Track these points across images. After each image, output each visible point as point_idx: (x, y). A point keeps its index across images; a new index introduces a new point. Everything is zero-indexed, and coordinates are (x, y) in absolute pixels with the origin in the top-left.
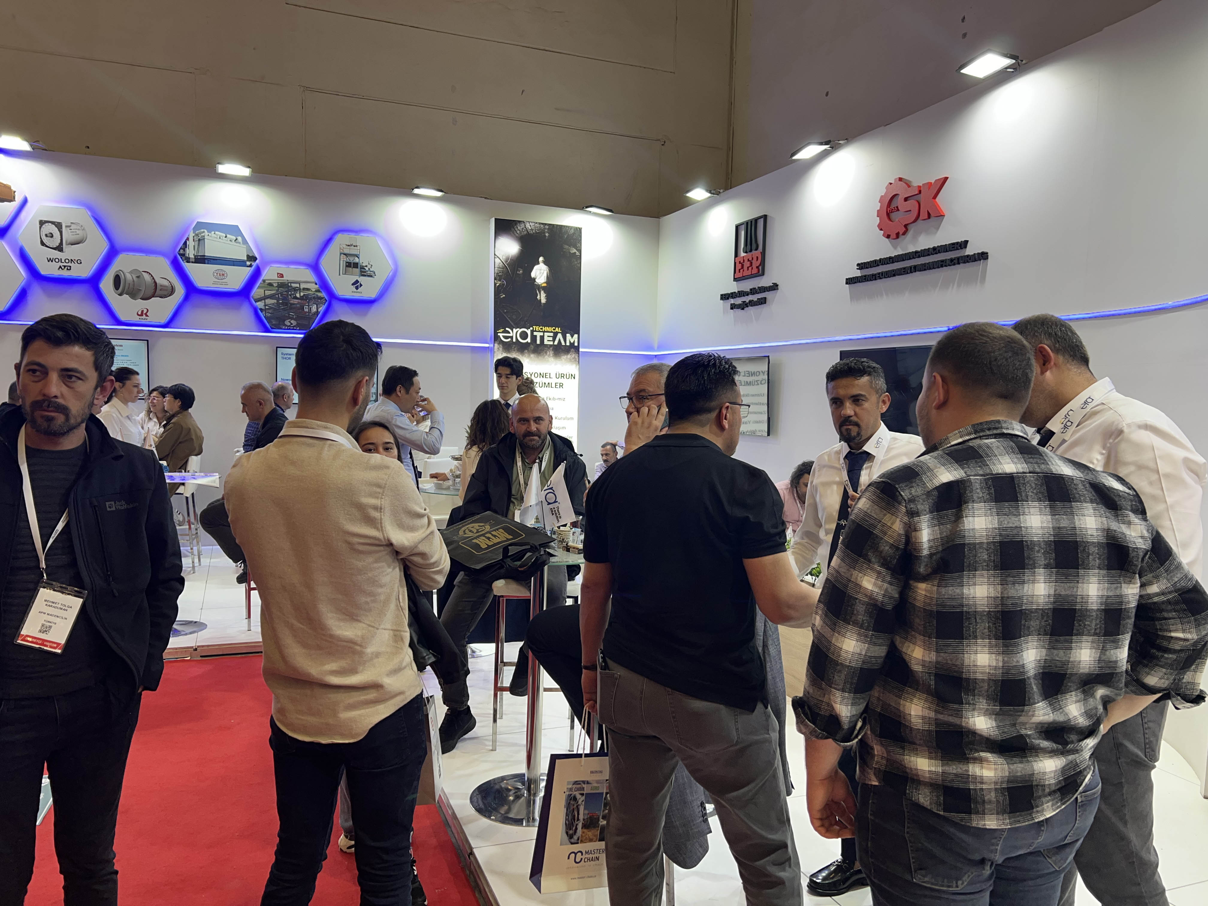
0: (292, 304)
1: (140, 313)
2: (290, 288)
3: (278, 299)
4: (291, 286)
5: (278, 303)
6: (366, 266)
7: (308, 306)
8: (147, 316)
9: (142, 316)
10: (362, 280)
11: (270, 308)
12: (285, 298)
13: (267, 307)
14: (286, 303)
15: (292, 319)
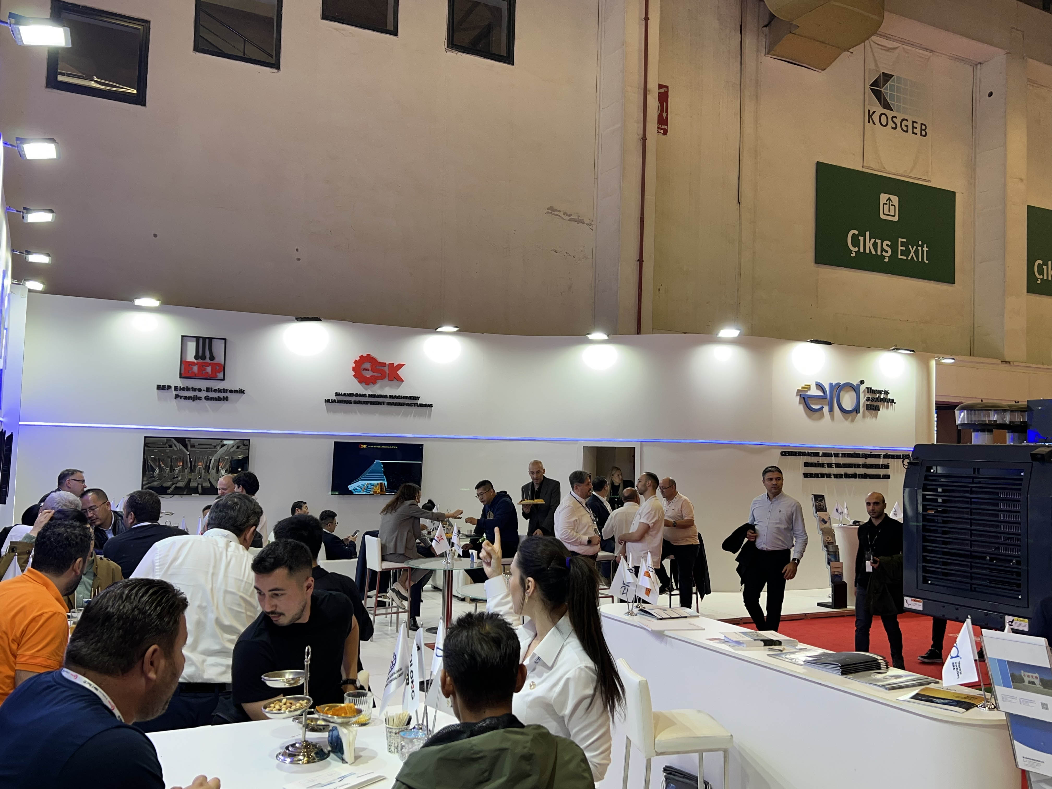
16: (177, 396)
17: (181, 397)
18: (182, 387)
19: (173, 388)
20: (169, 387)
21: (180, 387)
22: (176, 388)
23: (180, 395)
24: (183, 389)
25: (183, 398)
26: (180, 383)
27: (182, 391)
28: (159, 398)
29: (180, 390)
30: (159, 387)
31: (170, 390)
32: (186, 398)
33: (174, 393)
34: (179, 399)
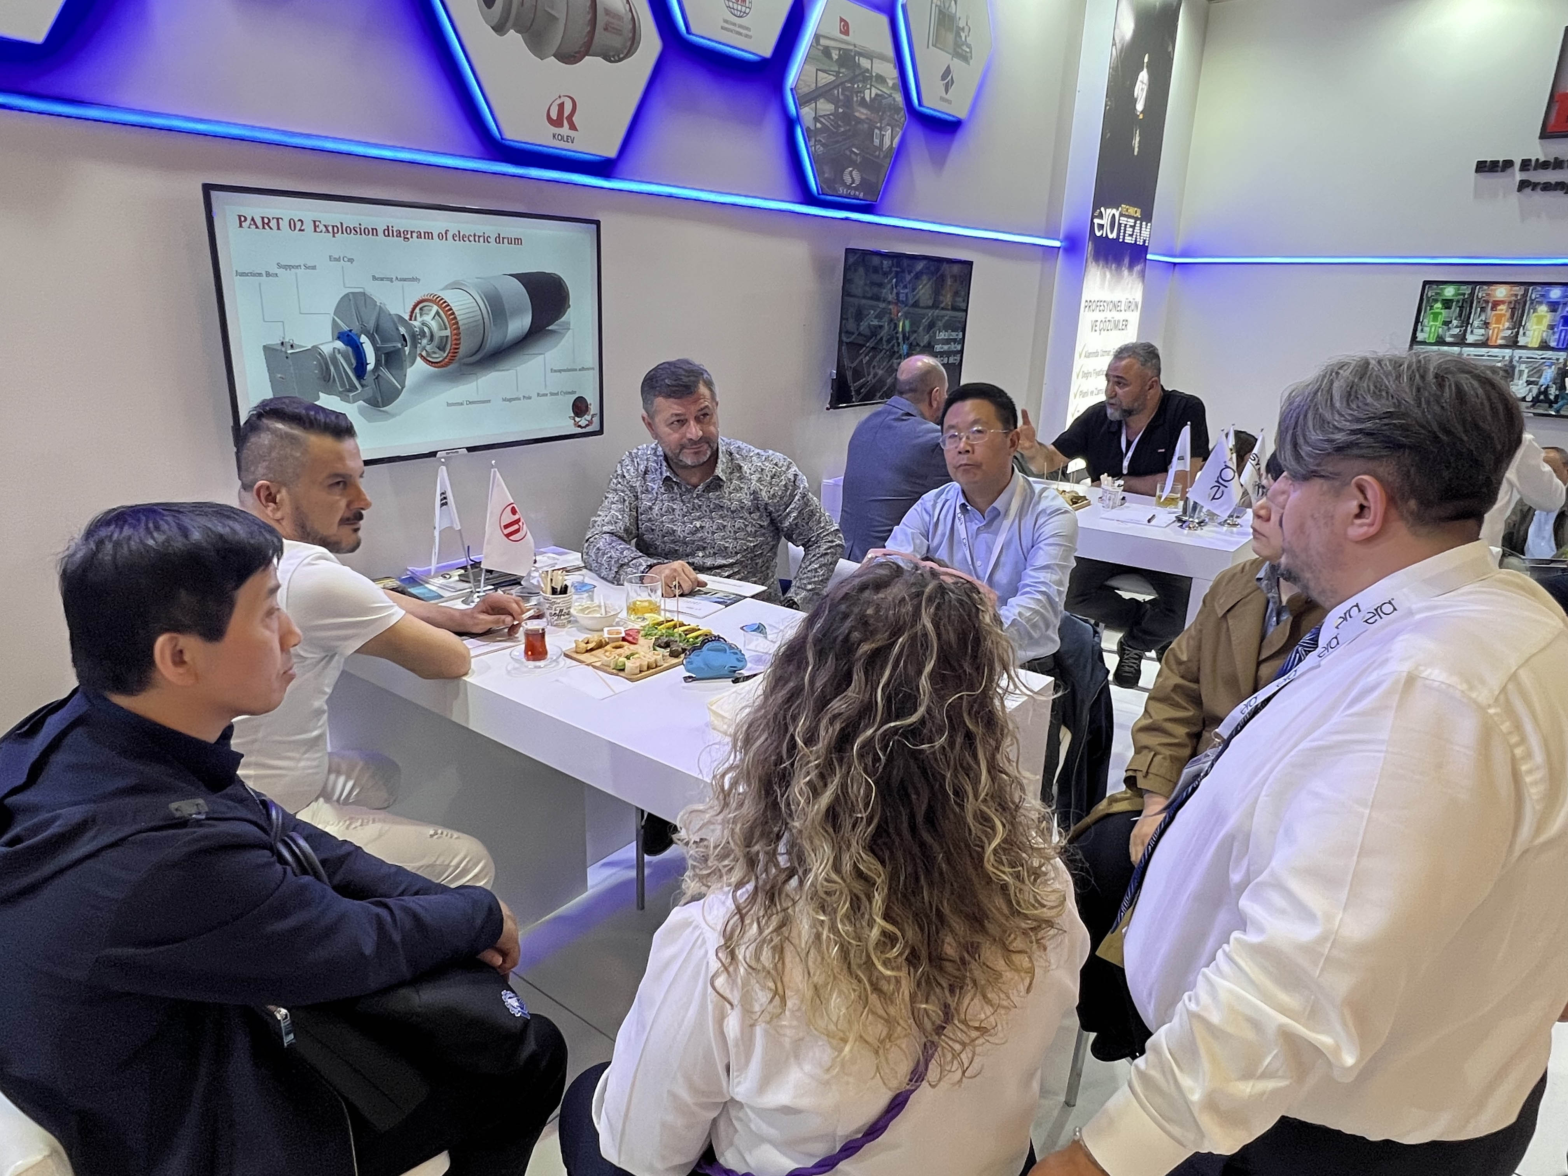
0: (859, 121)
1: (554, 115)
2: (857, 72)
3: (835, 101)
4: (859, 65)
5: (835, 114)
6: (963, 29)
7: (880, 129)
8: (573, 127)
9: (562, 126)
10: (957, 65)
11: (825, 128)
12: (848, 103)
13: (819, 125)
14: (847, 117)
15: (853, 163)
16: (1523, 185)
17: (1535, 186)
18: (1542, 159)
19: (1517, 166)
20: (1508, 164)
21: (1537, 160)
22: (1525, 165)
23: (1534, 179)
24: (1544, 165)
25: (1539, 187)
26: (1537, 151)
27: (1541, 172)
28: (1478, 194)
29: (1535, 169)
30: (1482, 167)
31: (1509, 170)
32: (1547, 187)
33: (1519, 176)
34: (1528, 191)
